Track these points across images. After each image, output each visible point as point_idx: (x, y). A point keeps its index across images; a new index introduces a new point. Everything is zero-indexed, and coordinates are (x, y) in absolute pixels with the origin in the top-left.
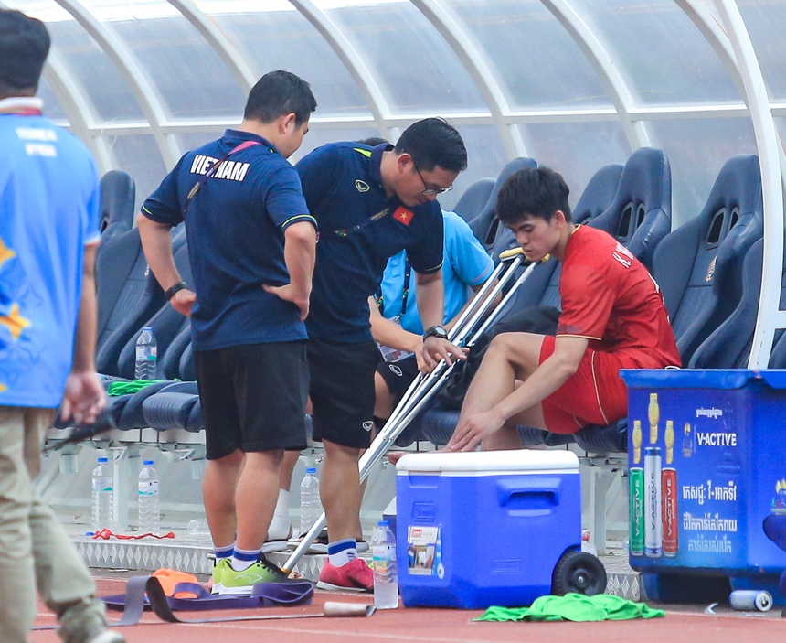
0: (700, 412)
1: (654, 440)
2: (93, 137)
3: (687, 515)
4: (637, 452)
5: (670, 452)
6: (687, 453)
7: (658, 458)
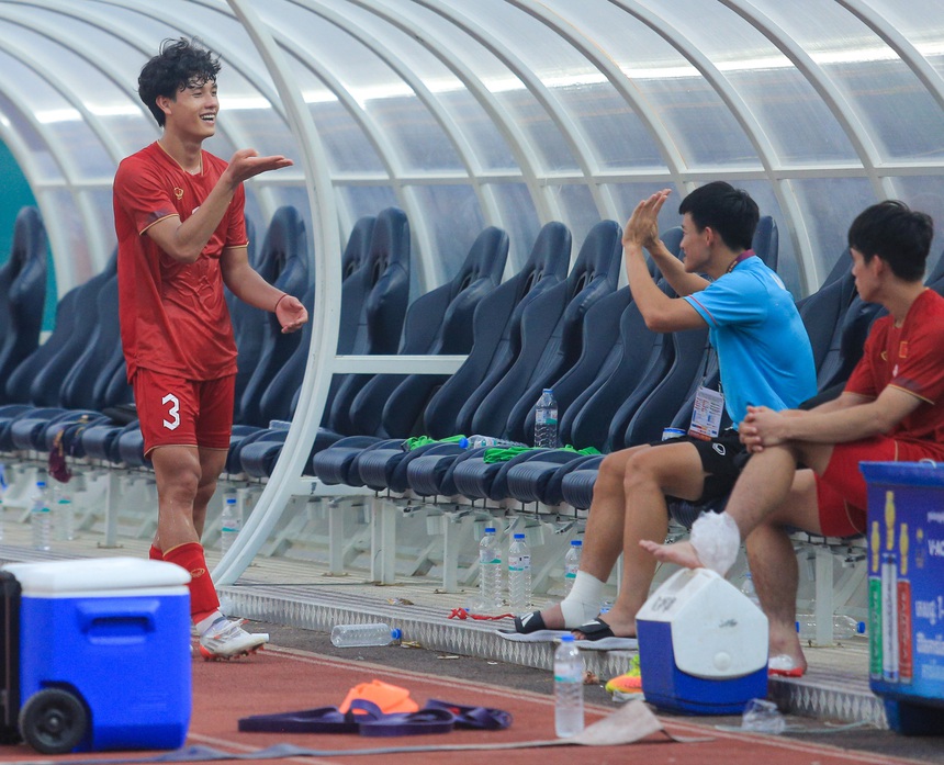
0: (932, 516)
1: (890, 545)
2: (542, 187)
3: (920, 636)
4: (876, 558)
5: (905, 560)
6: (920, 563)
7: (894, 567)
